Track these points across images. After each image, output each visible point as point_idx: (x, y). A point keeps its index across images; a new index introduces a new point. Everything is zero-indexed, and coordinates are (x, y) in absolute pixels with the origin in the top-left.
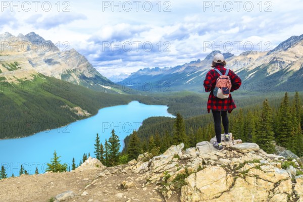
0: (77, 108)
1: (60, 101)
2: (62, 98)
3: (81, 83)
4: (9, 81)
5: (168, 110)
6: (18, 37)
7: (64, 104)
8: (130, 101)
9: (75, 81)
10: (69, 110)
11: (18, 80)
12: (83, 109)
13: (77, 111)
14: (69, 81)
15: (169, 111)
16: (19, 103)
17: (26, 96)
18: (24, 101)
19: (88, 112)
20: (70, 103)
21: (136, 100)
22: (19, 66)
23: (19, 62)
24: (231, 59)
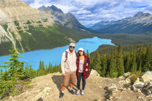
0: (70, 39)
1: (63, 35)
2: (64, 34)
3: (72, 28)
4: (44, 27)
6: (48, 7)
7: (65, 37)
8: (94, 37)
9: (70, 27)
10: (67, 39)
11: (47, 26)
12: (73, 39)
13: (70, 40)
14: (67, 27)
16: (48, 36)
17: (50, 33)
18: (50, 35)
19: (75, 41)
20: (67, 37)
21: (96, 36)
22: (48, 20)
23: (48, 18)
24: (149, 16)
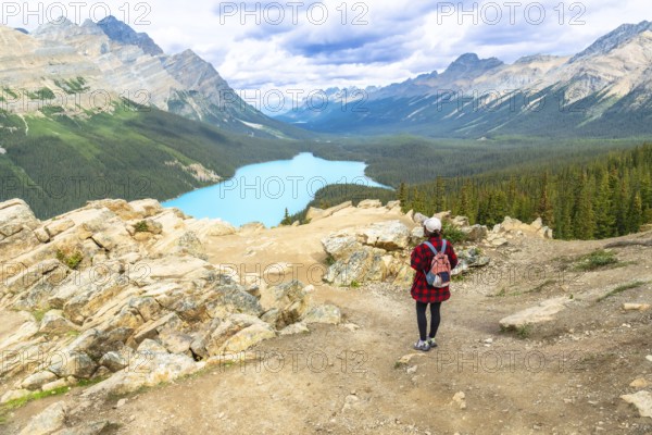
0: (195, 166)
1: (163, 153)
2: (169, 146)
3: (205, 116)
4: (70, 115)
5: (366, 170)
6: (84, 26)
7: (171, 159)
8: (297, 154)
9: (195, 113)
10: (180, 169)
11: (86, 111)
12: (207, 167)
13: (196, 172)
14: (183, 114)
15: (368, 173)
16: (89, 157)
17: (101, 142)
18: (98, 152)
19: (218, 173)
20: (182, 157)
21: (309, 150)
22: (86, 85)
23: (85, 77)
24: (497, 71)
